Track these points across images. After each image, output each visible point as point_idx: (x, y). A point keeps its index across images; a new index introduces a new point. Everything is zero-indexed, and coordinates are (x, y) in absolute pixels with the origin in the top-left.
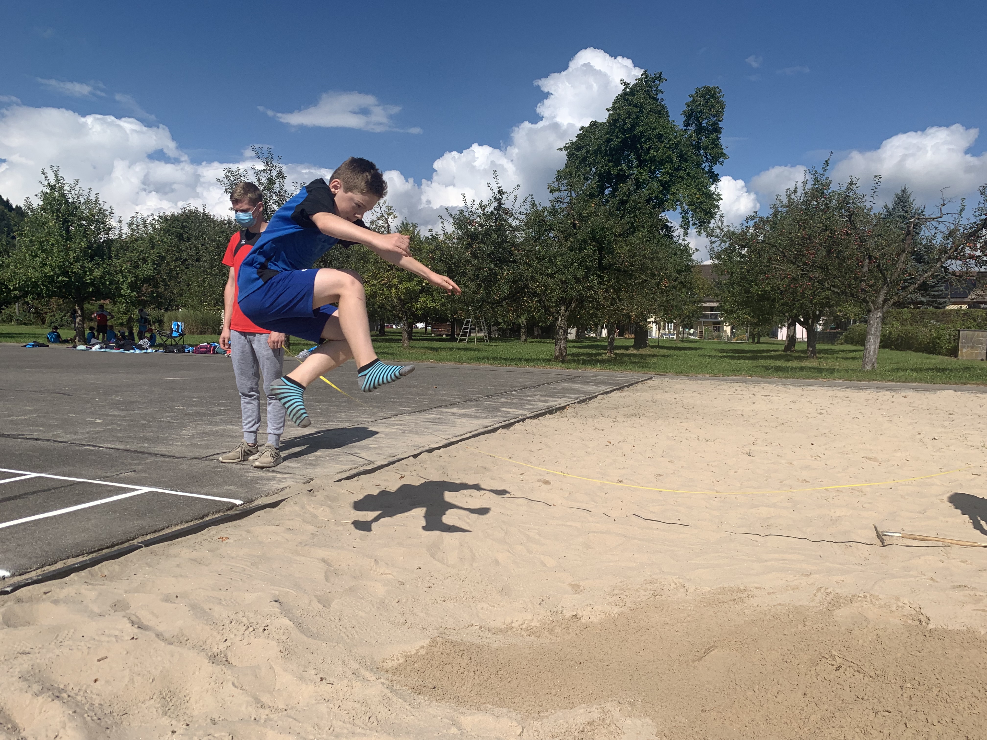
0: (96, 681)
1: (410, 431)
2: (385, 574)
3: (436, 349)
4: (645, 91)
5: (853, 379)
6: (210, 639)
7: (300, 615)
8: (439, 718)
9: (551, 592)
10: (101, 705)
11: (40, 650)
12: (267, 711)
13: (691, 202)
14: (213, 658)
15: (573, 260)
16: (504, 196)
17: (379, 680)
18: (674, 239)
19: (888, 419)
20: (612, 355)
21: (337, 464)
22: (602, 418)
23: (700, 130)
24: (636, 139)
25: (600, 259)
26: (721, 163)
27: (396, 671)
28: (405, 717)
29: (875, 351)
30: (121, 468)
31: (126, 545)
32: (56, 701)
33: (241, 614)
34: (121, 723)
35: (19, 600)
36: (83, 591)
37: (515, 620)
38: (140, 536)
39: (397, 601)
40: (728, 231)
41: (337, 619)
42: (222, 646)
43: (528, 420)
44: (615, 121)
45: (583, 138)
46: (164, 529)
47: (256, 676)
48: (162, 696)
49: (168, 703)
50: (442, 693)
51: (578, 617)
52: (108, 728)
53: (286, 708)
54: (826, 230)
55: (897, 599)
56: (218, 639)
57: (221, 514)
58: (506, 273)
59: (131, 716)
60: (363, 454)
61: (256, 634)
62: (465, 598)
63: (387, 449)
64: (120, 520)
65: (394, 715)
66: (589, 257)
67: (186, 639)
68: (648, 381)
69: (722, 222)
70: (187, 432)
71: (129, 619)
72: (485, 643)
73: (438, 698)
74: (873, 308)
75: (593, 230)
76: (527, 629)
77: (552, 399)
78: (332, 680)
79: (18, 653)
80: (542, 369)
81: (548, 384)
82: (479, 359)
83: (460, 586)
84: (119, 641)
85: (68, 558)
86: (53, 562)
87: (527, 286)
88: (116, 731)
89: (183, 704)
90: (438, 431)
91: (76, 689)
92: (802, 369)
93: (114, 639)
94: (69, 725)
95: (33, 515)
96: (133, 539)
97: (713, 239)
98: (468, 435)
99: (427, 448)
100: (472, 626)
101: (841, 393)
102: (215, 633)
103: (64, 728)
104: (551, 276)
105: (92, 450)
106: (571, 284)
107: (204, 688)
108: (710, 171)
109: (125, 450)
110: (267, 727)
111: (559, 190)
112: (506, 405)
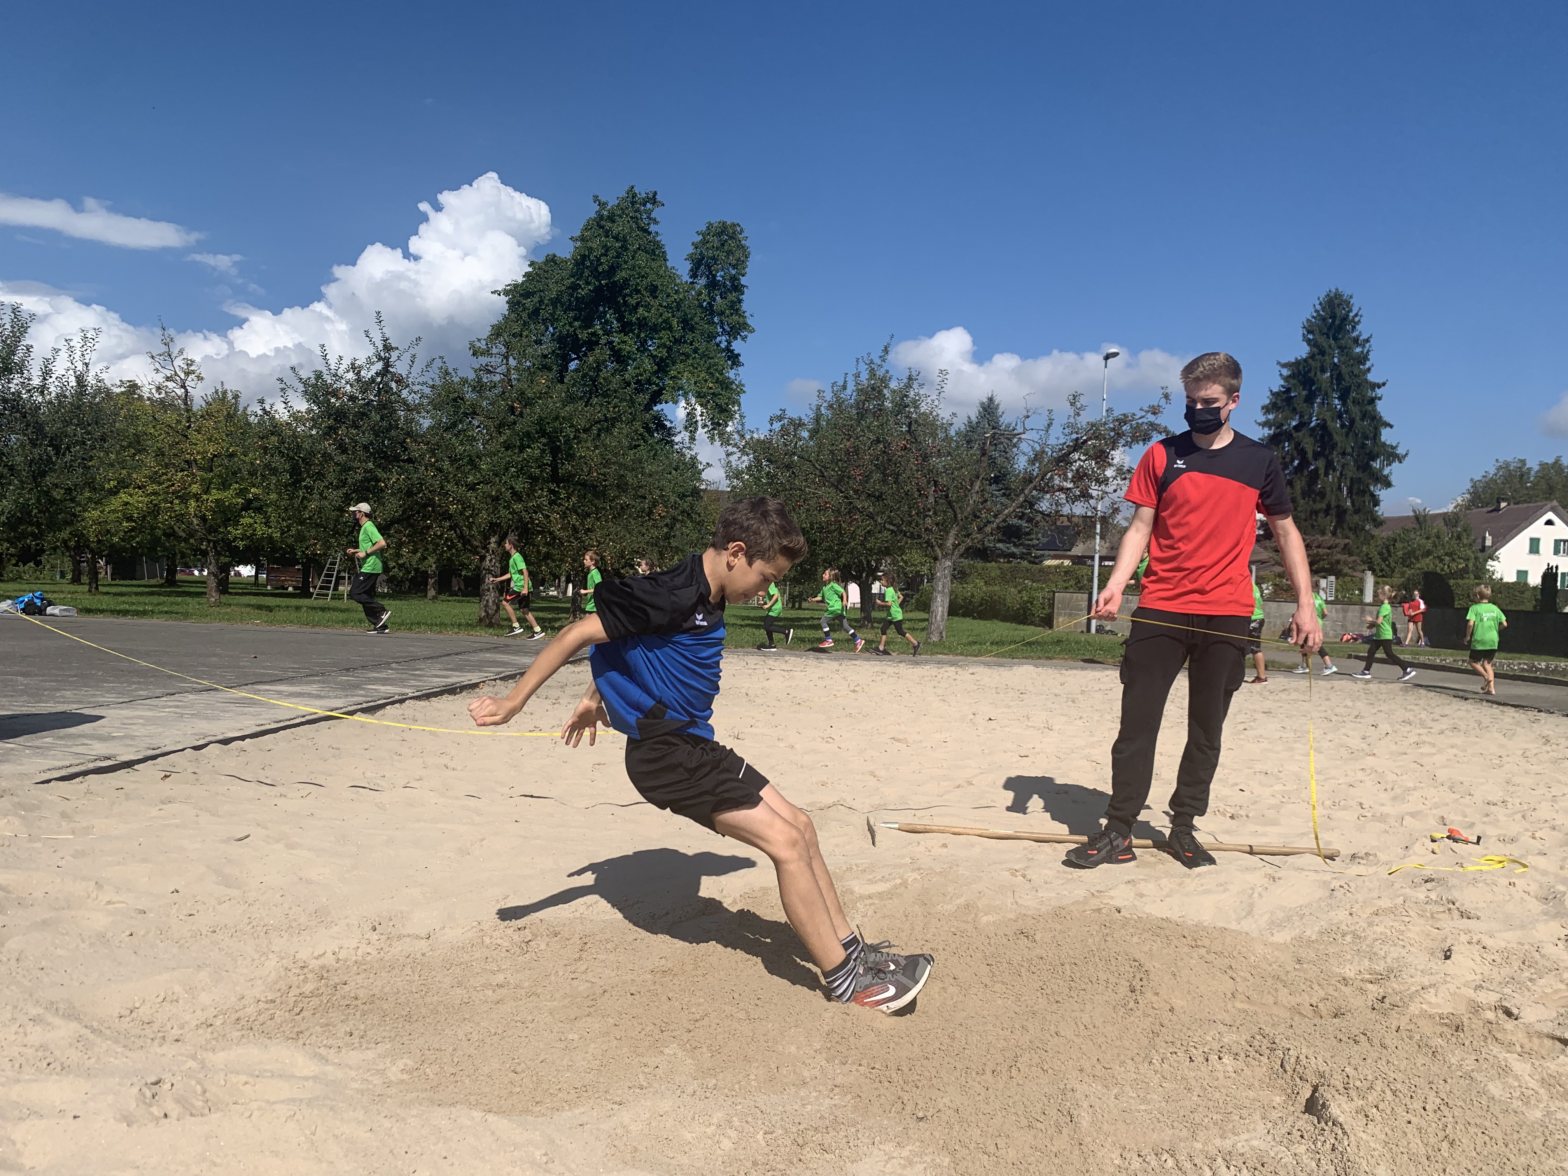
1: (192, 714)
2: (114, 903)
4: (632, 218)
13: (699, 393)
15: (509, 463)
16: (394, 355)
18: (676, 447)
19: (941, 698)
21: (45, 758)
23: (713, 285)
24: (616, 289)
25: (554, 465)
26: (744, 339)
29: (942, 614)
40: (752, 438)
43: (410, 701)
44: (584, 258)
45: (533, 279)
54: (879, 442)
58: (396, 478)
60: (98, 746)
63: (146, 739)
66: (535, 460)
74: (940, 555)
75: (541, 419)
77: (458, 674)
80: (453, 636)
81: (456, 654)
83: (244, 911)
87: (430, 502)
90: (245, 714)
97: (731, 449)
99: (220, 737)
101: (891, 670)
104: (472, 487)
106: (505, 501)
108: (728, 349)
111: (487, 353)
112: (375, 681)
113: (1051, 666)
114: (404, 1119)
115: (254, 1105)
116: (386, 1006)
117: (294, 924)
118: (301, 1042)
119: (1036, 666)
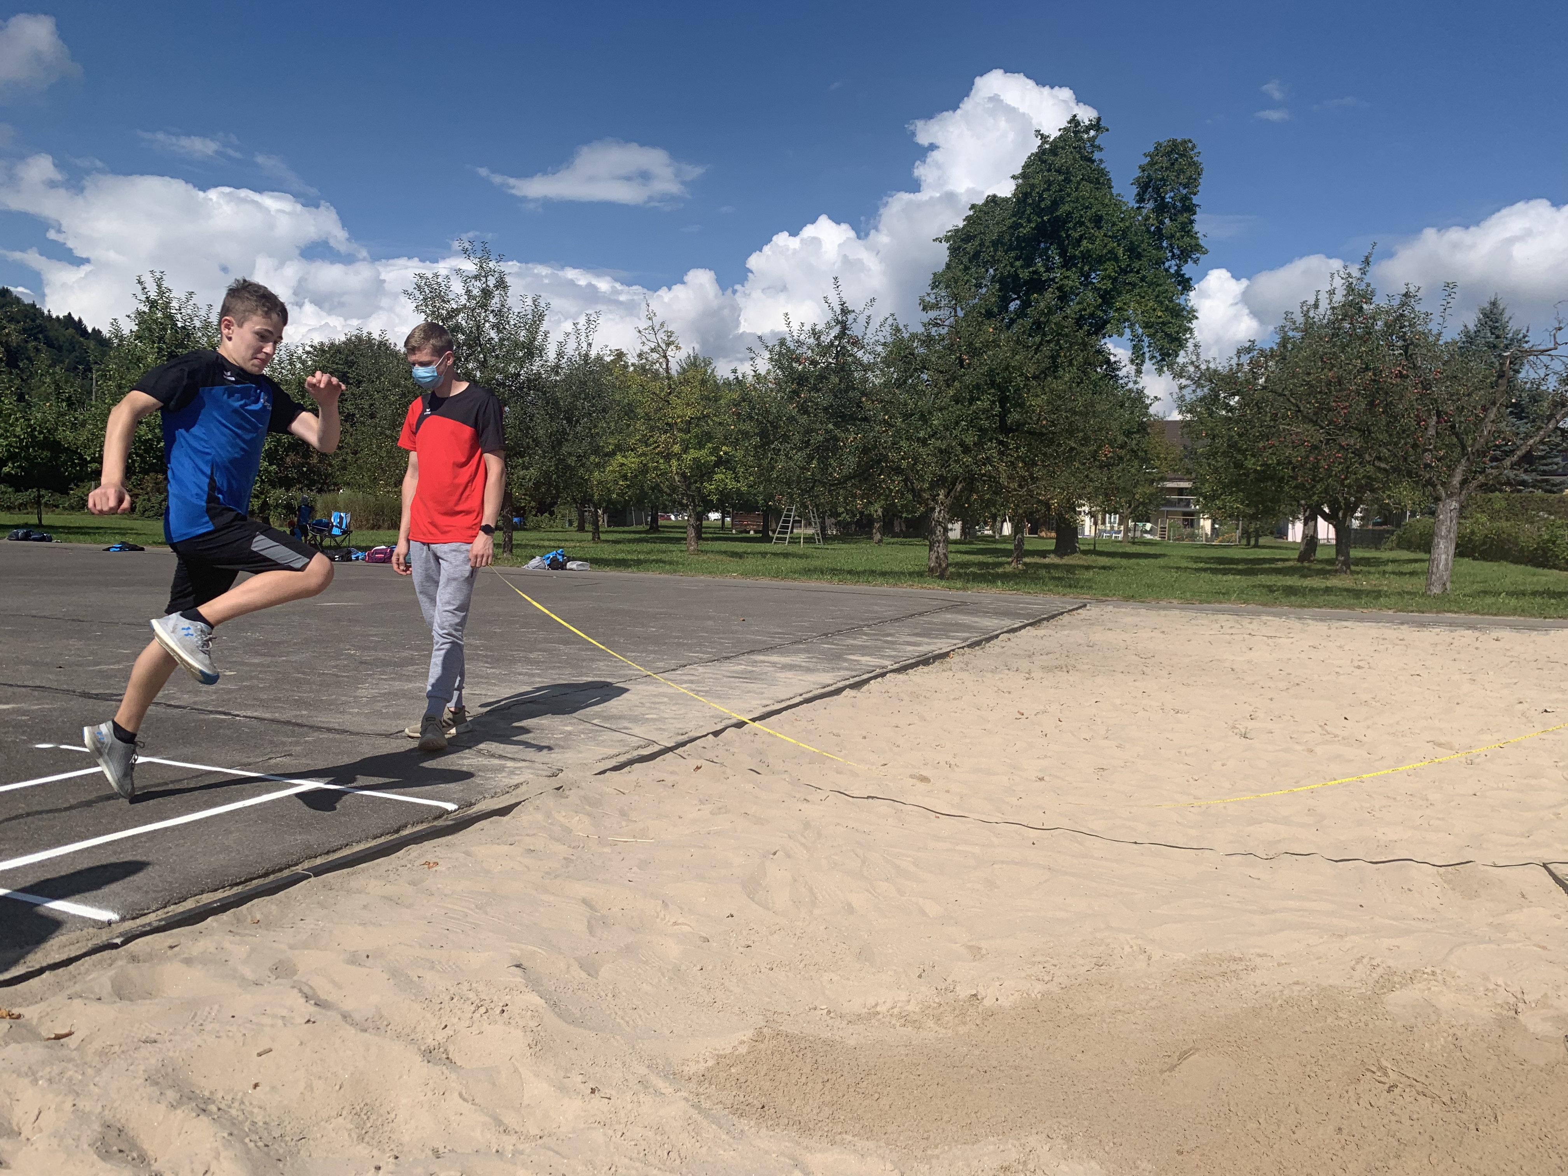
0: (256, 1086)
1: (706, 692)
2: (679, 925)
3: (740, 555)
4: (1074, 148)
5: (1410, 608)
6: (422, 1024)
7: (554, 988)
8: (774, 1155)
9: (936, 958)
10: (265, 1123)
11: (172, 1037)
12: (513, 1138)
13: (1147, 323)
14: (428, 1054)
15: (959, 416)
16: (851, 317)
17: (678, 1093)
18: (1121, 381)
19: (1469, 676)
20: (1020, 566)
21: (598, 745)
22: (1007, 672)
23: (1161, 208)
24: (1059, 223)
25: (1003, 416)
26: (1196, 261)
27: (702, 1078)
28: (722, 1152)
29: (1447, 564)
30: (269, 750)
31: (286, 873)
32: (203, 1117)
33: (465, 986)
34: (299, 1153)
35: (134, 959)
36: (227, 945)
37: (881, 1001)
38: (306, 859)
39: (699, 968)
40: (1208, 369)
41: (610, 995)
42: (441, 1036)
43: (891, 674)
44: (1026, 195)
45: (974, 222)
46: (341, 848)
47: (494, 1084)
48: (354, 1112)
49: (364, 1123)
50: (774, 1115)
51: (979, 997)
52: (280, 1160)
53: (541, 1134)
54: (1367, 369)
55: (1487, 979)
56: (434, 1024)
57: (425, 826)
58: (852, 437)
59: (311, 1142)
60: (637, 730)
61: (491, 1018)
62: (802, 965)
63: (672, 721)
64: (275, 833)
65: (705, 1149)
66: (985, 411)
67: (385, 1023)
68: (1080, 611)
69: (1198, 355)
70: (364, 691)
71: (301, 991)
72: (837, 1037)
73: (770, 1123)
74: (1444, 495)
75: (991, 370)
76: (900, 1016)
77: (926, 640)
78: (608, 1092)
79: (140, 1040)
80: (909, 589)
81: (921, 614)
82: (808, 572)
83: (795, 945)
84: (288, 1025)
85: (202, 892)
86: (180, 898)
87: (885, 458)
88: (292, 1165)
89: (386, 1124)
90: (749, 692)
91: (229, 1097)
92: (1328, 590)
93: (280, 1022)
94: (224, 1154)
95: (146, 824)
96: (296, 864)
97: (1184, 382)
98: (798, 699)
99: (734, 721)
100: (815, 1009)
101: (1390, 632)
102: (429, 1015)
103: (217, 1158)
104: (924, 442)
105: (224, 720)
106: (956, 455)
107: (417, 1101)
108: (1178, 273)
109: (272, 720)
110: (515, 1164)
111: (936, 306)
112: (854, 650)
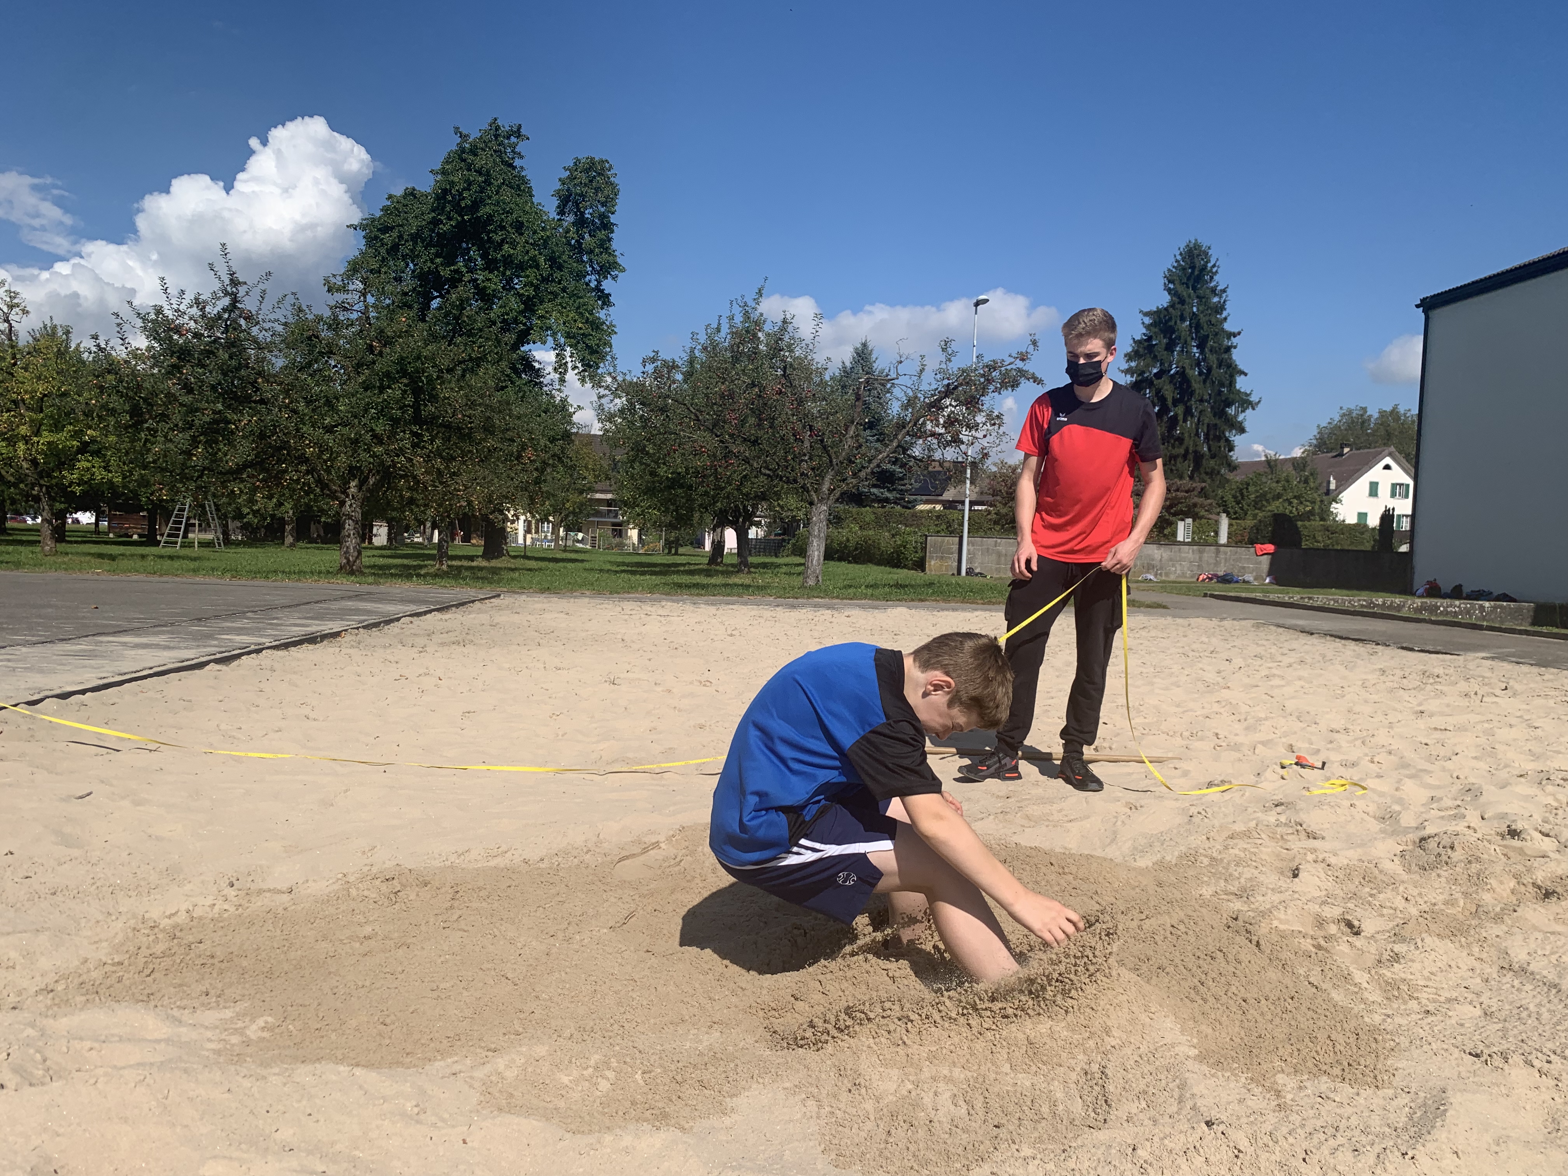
1: (26, 668)
4: (495, 151)
5: (788, 595)
13: (568, 333)
15: (368, 404)
16: (242, 290)
18: (545, 388)
20: (444, 567)
22: (401, 647)
23: (581, 222)
24: (479, 225)
25: (416, 407)
26: (615, 278)
29: (818, 564)
40: (624, 380)
43: (268, 651)
44: (445, 192)
45: (391, 213)
54: (754, 385)
58: (245, 420)
66: (396, 400)
68: (492, 600)
74: (816, 500)
75: (402, 358)
77: (318, 622)
80: (312, 584)
81: (317, 602)
87: (285, 445)
92: (726, 585)
97: (602, 391)
99: (57, 692)
104: (330, 430)
106: (365, 444)
108: (598, 289)
111: (343, 289)
112: (230, 631)
113: (923, 608)
114: (264, 1078)
115: (100, 1071)
116: (245, 963)
117: (142, 883)
118: (152, 1004)
119: (909, 608)
